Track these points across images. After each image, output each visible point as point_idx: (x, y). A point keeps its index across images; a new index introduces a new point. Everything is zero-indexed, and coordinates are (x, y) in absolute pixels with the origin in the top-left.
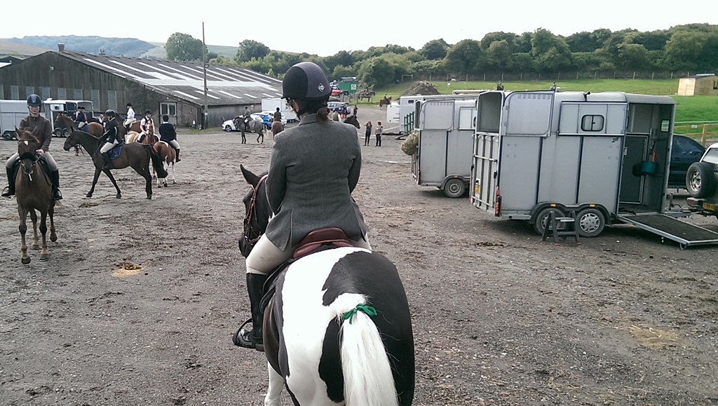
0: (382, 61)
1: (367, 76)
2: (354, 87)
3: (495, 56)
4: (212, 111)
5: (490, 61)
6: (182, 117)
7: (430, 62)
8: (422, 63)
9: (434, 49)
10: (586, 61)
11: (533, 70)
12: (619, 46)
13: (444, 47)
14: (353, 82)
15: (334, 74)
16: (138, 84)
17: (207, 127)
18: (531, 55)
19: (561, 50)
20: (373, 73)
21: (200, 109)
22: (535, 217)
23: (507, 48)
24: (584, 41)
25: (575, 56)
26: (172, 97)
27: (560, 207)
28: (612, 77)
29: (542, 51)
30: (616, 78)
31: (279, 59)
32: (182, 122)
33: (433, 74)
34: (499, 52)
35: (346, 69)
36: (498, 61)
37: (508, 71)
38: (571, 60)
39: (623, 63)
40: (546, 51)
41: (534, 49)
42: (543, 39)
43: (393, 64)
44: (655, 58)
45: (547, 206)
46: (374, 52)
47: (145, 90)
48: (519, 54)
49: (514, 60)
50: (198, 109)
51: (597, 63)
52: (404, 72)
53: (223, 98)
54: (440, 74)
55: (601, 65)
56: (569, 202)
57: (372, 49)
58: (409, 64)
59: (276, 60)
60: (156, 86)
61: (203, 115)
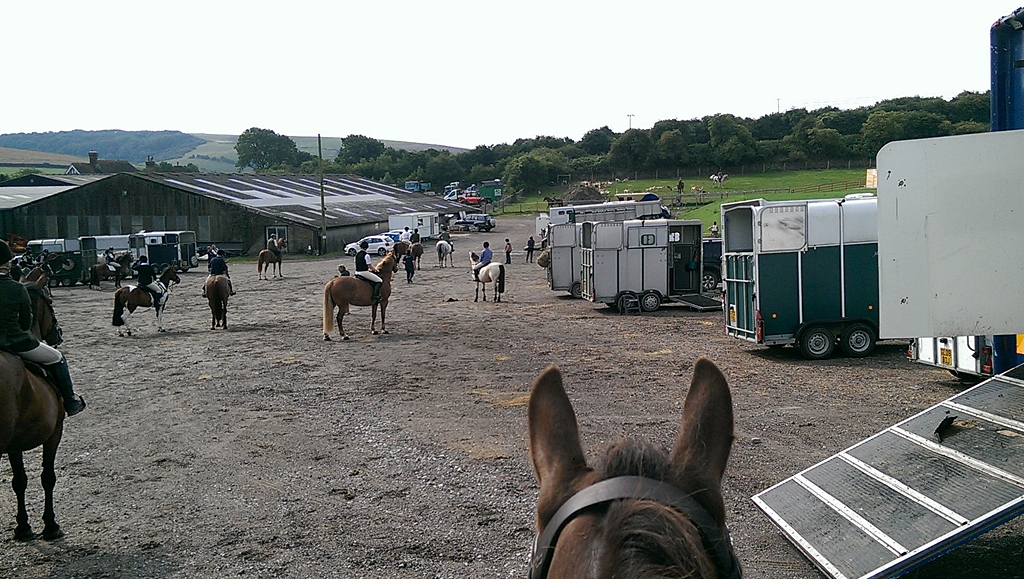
0: (531, 160)
1: (514, 179)
2: (498, 193)
3: (669, 148)
4: (331, 233)
5: (663, 155)
6: (295, 242)
7: (591, 158)
8: (582, 160)
9: (596, 141)
10: (773, 151)
11: (713, 163)
12: (810, 131)
13: (609, 138)
14: (497, 186)
15: (472, 175)
16: (238, 207)
17: (325, 252)
18: (710, 145)
19: (743, 139)
20: (522, 175)
21: (317, 232)
22: (616, 302)
23: (681, 139)
24: (775, 125)
25: (759, 145)
26: (281, 219)
27: (631, 293)
28: (802, 169)
29: (722, 141)
30: (809, 169)
31: (398, 160)
32: (294, 248)
33: (595, 173)
34: (671, 144)
35: (487, 168)
36: (671, 155)
37: (684, 166)
38: (756, 150)
39: (815, 151)
40: (726, 140)
41: (713, 139)
42: (723, 125)
43: (545, 162)
44: (850, 143)
45: (624, 293)
46: (522, 145)
47: (247, 213)
48: (697, 145)
49: (690, 152)
50: (314, 233)
51: (786, 153)
52: (560, 171)
53: (341, 217)
54: (603, 172)
55: (791, 154)
56: (638, 290)
57: (519, 142)
58: (564, 161)
59: (395, 161)
60: (261, 208)
61: (320, 238)
